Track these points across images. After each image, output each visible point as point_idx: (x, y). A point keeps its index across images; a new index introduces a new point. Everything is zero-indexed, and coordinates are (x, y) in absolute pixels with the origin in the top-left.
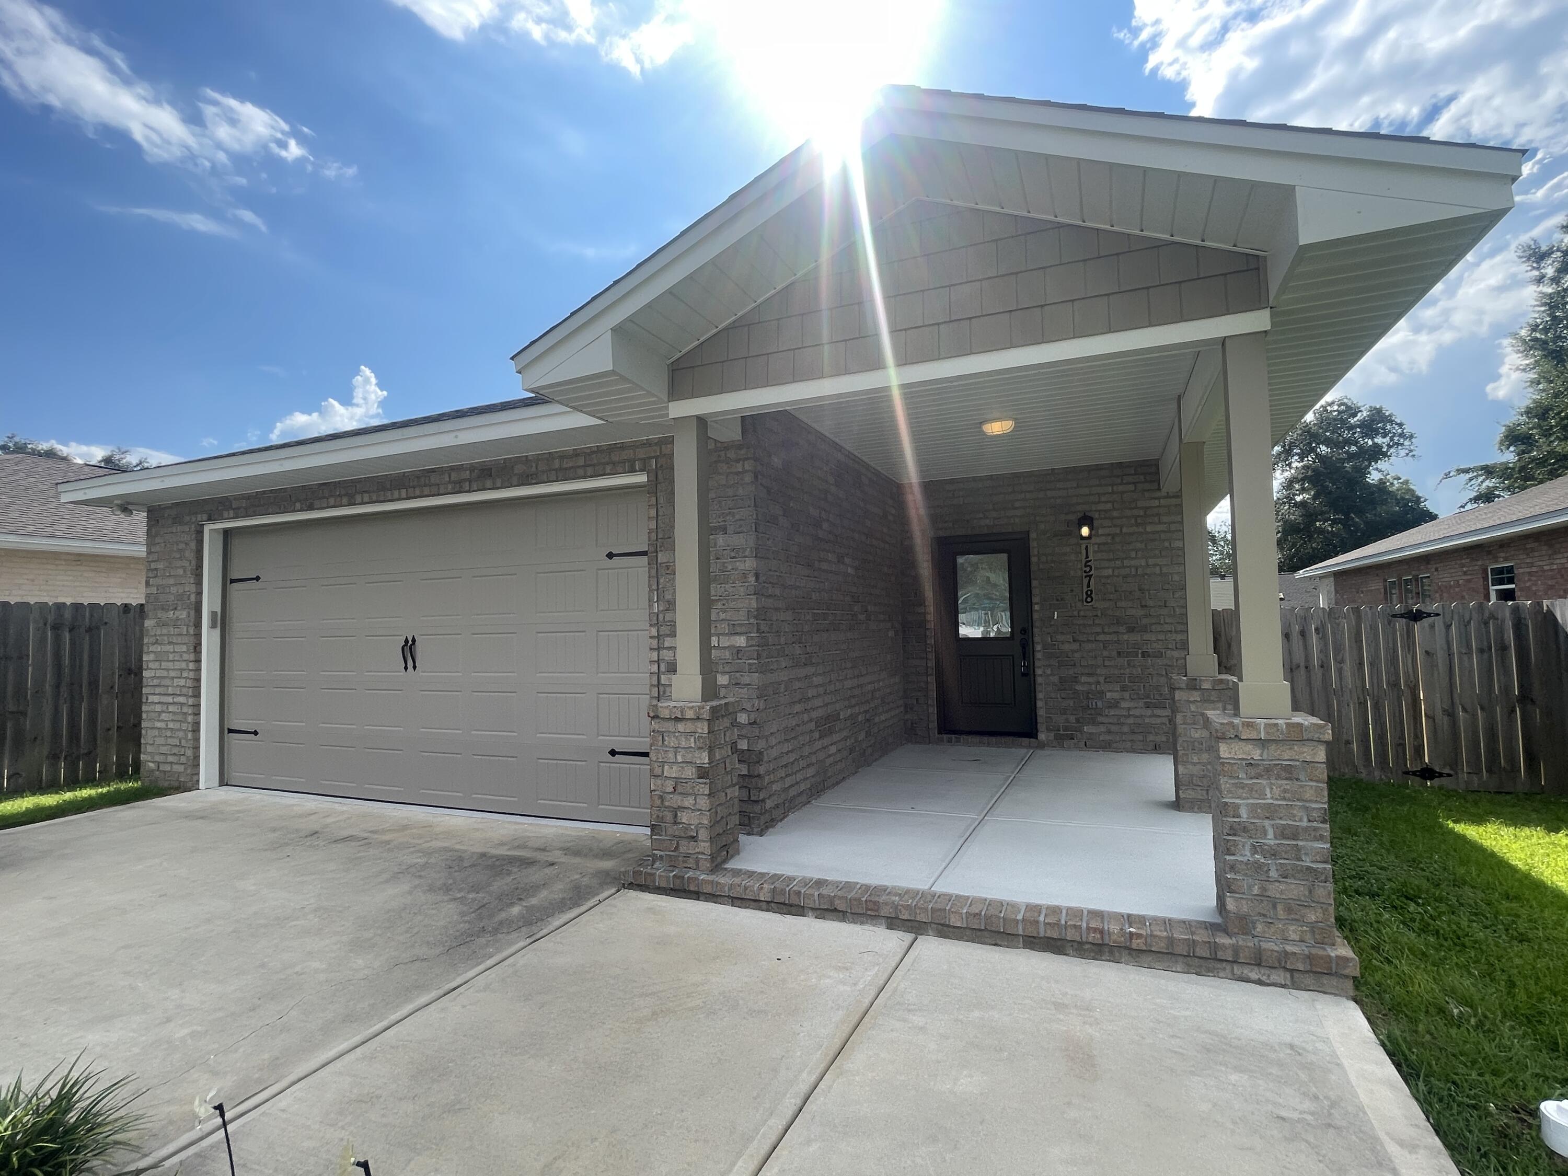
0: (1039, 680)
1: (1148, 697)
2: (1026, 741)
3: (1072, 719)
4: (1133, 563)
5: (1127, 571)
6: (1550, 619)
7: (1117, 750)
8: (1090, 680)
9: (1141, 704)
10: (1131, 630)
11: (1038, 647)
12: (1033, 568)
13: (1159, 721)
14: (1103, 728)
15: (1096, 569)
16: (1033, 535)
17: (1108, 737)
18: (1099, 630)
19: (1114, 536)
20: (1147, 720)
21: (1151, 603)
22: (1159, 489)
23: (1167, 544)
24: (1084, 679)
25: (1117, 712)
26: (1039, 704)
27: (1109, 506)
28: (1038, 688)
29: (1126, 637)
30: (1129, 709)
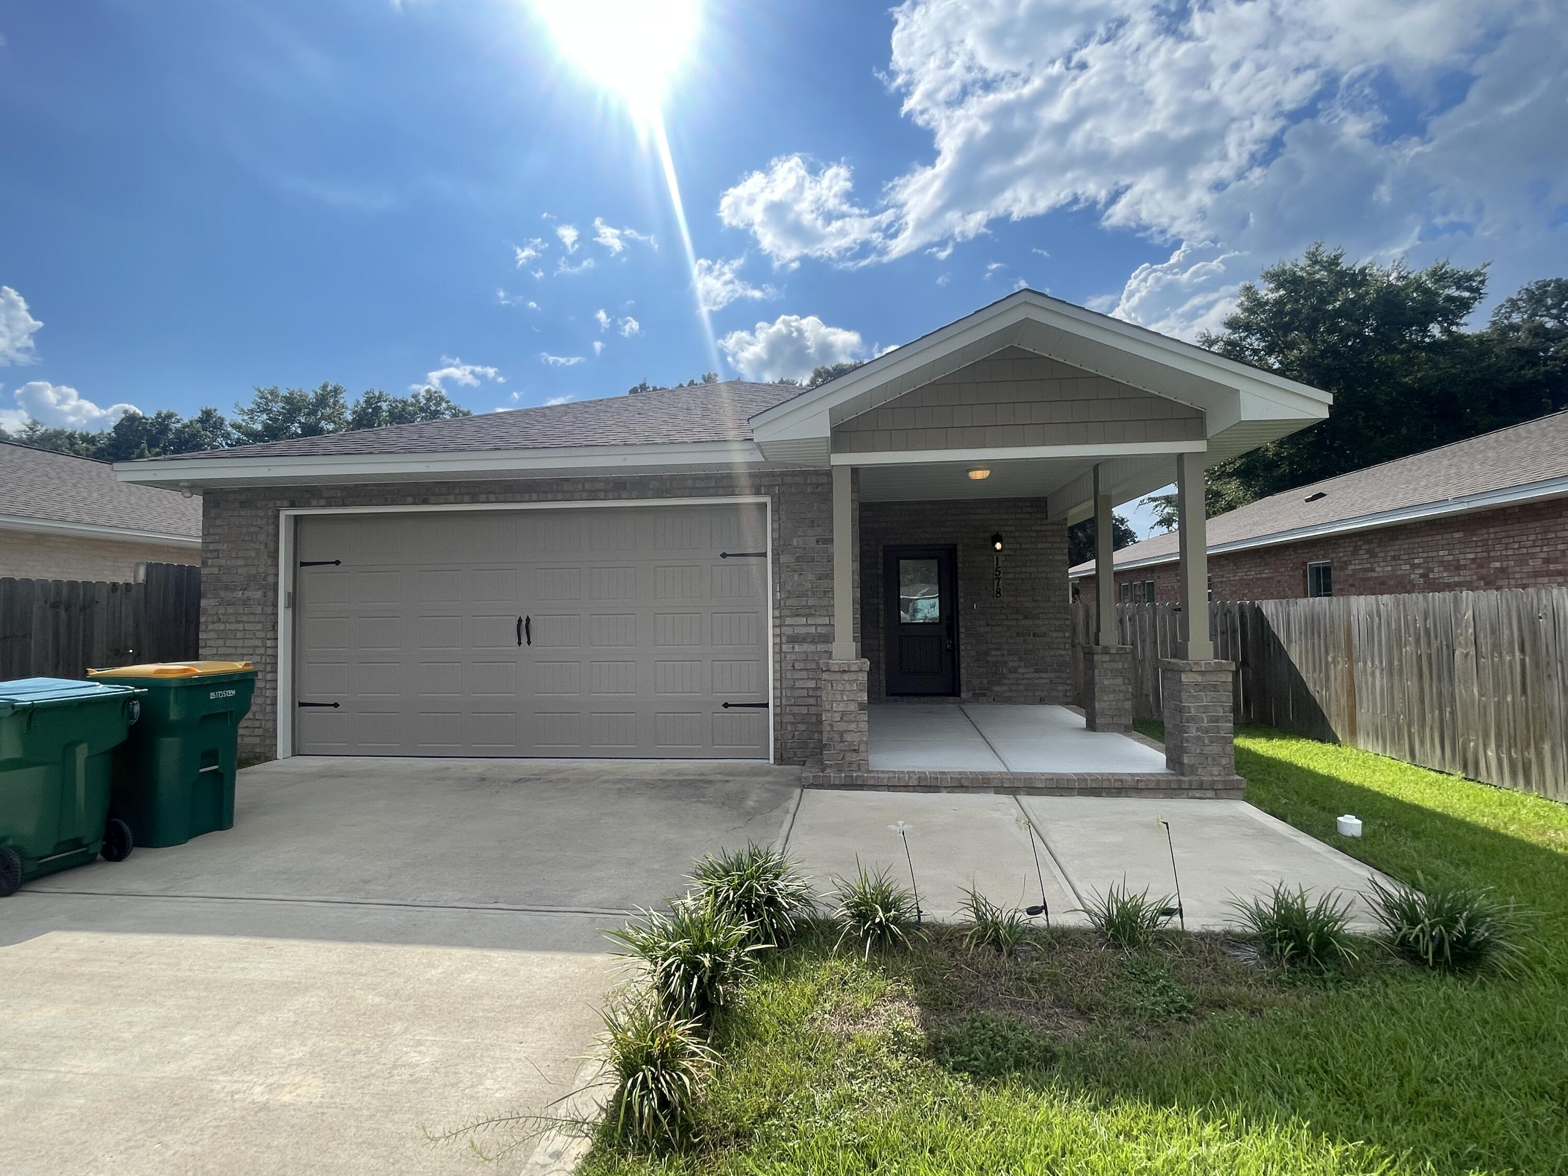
0: (962, 653)
1: (1037, 664)
2: (951, 699)
3: (985, 681)
4: (1028, 570)
5: (1023, 576)
6: (1259, 611)
7: (1016, 703)
8: (997, 653)
9: (1032, 670)
10: (1026, 617)
11: (962, 630)
12: (960, 571)
13: (1043, 681)
14: (1006, 688)
15: (1004, 573)
16: (959, 547)
17: (1009, 694)
18: (1004, 617)
19: (1015, 550)
20: (1036, 681)
21: (1039, 598)
22: (1047, 518)
23: (1051, 557)
24: (994, 653)
25: (1016, 676)
26: (962, 671)
27: (1013, 528)
28: (962, 659)
29: (1022, 622)
30: (1023, 674)
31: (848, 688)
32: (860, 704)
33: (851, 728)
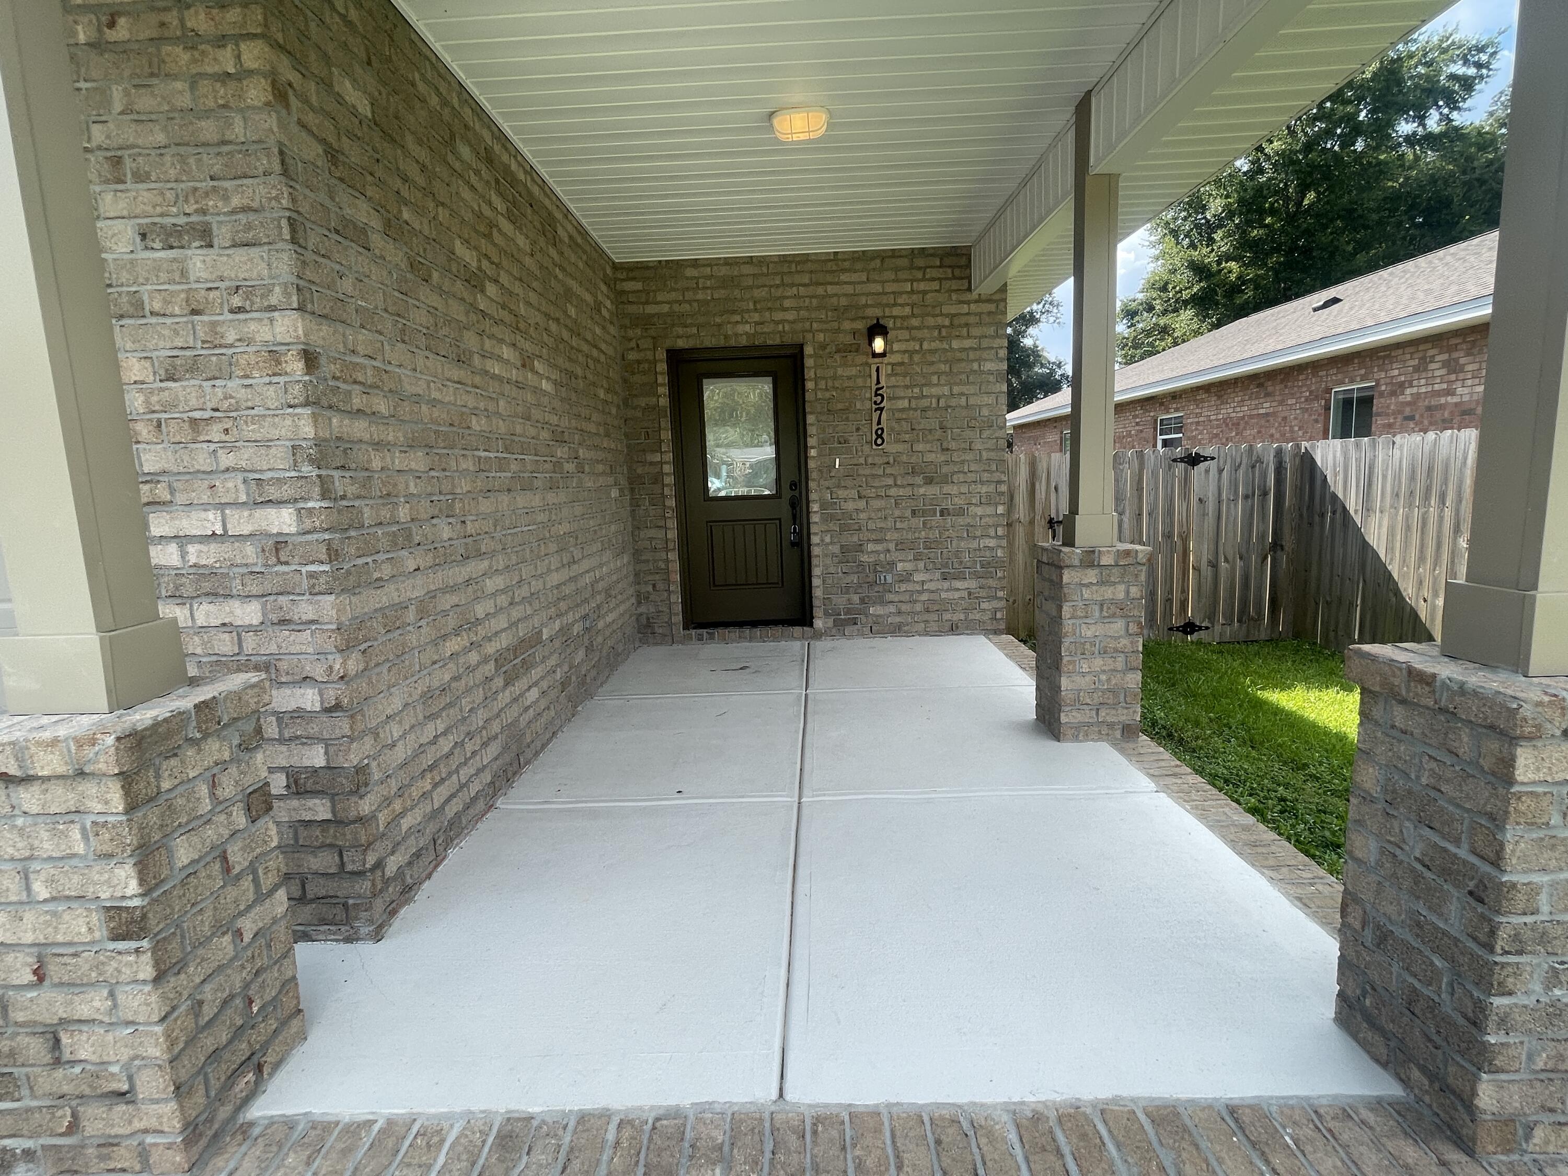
0: (816, 551)
1: (946, 566)
2: (797, 630)
3: (856, 598)
4: (934, 391)
5: (925, 403)
6: (1307, 463)
7: (909, 634)
8: (879, 547)
9: (938, 575)
10: (929, 481)
11: (815, 507)
12: (809, 396)
13: (957, 595)
14: (892, 609)
15: (890, 399)
16: (808, 350)
17: (898, 619)
18: (890, 481)
19: (911, 353)
20: (943, 595)
21: (953, 445)
22: (969, 289)
23: (975, 366)
24: (871, 547)
25: (910, 587)
26: (816, 582)
27: (907, 310)
28: (815, 561)
29: (922, 491)
30: (923, 582)
31: (47, 845)
32: (112, 912)
33: (83, 1011)
